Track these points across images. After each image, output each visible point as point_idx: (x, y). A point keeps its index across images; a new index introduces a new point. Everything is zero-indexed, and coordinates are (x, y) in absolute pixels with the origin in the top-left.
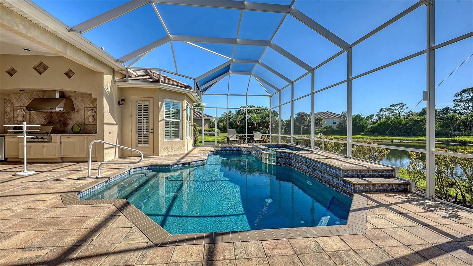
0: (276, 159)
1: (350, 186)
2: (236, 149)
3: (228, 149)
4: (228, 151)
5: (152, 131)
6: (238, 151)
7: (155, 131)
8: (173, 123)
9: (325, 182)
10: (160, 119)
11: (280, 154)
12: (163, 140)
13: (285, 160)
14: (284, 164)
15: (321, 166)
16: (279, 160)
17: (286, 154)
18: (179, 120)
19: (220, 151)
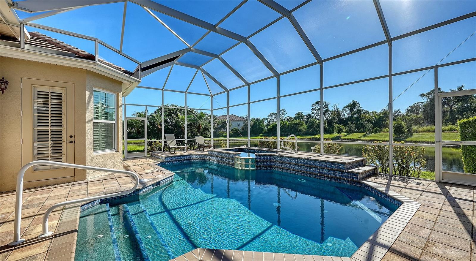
0: (256, 163)
1: (355, 176)
2: (186, 158)
3: (176, 159)
4: (177, 161)
5: (72, 139)
6: (189, 160)
7: (77, 139)
8: (104, 125)
9: (325, 177)
10: (87, 120)
11: (260, 158)
12: (91, 153)
13: (266, 163)
14: (264, 167)
15: (318, 164)
16: (260, 163)
17: (266, 157)
18: (114, 122)
19: (166, 162)
